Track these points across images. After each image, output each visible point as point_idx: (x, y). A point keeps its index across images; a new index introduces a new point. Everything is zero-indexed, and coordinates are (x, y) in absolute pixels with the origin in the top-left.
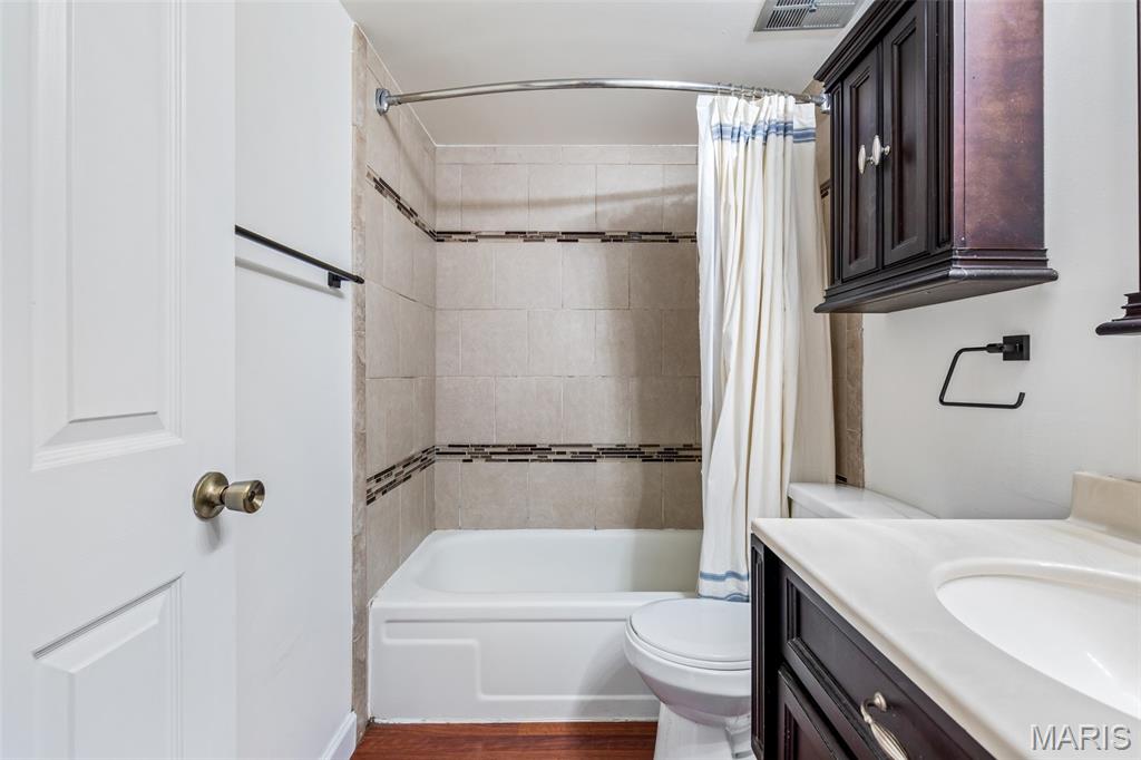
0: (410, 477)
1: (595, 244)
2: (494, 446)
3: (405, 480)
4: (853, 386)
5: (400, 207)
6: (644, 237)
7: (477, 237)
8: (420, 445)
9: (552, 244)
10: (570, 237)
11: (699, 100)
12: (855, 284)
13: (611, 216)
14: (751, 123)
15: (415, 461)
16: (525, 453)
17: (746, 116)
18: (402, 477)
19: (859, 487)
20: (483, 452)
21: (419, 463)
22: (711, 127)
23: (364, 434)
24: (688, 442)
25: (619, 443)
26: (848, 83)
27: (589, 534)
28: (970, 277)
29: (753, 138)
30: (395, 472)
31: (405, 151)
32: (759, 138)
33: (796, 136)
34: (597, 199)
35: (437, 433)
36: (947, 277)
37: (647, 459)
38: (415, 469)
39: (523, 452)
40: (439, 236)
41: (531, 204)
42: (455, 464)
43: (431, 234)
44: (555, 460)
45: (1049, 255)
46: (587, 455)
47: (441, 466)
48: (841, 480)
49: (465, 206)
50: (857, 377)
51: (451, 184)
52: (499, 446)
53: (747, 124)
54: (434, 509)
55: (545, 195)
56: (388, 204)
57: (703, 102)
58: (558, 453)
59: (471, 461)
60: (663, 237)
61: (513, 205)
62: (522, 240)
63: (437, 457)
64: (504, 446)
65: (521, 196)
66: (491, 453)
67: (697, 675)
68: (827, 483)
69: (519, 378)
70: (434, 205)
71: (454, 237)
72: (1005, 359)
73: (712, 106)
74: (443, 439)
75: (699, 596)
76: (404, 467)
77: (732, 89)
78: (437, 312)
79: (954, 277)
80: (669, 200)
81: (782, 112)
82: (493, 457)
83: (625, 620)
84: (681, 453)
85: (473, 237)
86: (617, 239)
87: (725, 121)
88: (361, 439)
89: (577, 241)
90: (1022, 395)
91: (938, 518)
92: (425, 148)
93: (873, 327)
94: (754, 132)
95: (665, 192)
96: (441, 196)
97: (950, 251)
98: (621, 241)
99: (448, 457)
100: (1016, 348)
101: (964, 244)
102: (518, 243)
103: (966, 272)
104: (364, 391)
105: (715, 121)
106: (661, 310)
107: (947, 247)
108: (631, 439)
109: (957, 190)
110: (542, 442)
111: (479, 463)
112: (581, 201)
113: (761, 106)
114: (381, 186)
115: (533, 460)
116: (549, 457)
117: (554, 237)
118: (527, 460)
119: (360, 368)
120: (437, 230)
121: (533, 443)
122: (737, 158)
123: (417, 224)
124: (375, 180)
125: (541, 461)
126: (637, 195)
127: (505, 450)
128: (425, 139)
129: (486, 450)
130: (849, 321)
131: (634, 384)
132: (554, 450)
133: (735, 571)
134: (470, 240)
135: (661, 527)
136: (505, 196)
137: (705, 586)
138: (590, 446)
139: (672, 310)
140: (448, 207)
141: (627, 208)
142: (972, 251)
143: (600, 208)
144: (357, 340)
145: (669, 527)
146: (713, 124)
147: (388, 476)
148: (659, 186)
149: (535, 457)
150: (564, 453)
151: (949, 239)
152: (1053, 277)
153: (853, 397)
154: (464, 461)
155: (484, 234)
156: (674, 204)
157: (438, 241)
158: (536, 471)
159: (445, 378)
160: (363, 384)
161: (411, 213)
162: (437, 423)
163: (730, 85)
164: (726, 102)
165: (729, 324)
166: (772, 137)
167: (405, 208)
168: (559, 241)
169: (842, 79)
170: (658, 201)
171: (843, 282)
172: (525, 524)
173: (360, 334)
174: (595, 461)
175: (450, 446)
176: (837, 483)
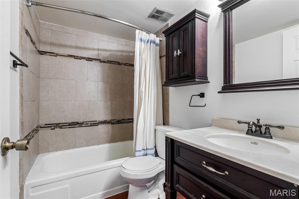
0: (34, 136)
1: (98, 62)
2: (63, 123)
3: (32, 138)
4: (167, 103)
5: (32, 41)
6: (112, 62)
7: (57, 55)
8: (36, 125)
9: (84, 61)
10: (89, 59)
11: (136, 31)
12: (172, 81)
13: (103, 55)
14: (147, 39)
15: (35, 130)
16: (75, 125)
17: (146, 37)
18: (32, 137)
19: (168, 125)
20: (59, 126)
21: (35, 131)
22: (139, 38)
23: (23, 122)
24: (124, 118)
25: (105, 120)
26: (171, 36)
27: (96, 147)
28: (199, 81)
29: (148, 43)
30: (30, 135)
31: (33, 21)
32: (149, 43)
33: (156, 45)
34: (98, 50)
35: (40, 121)
36: (195, 81)
37: (113, 124)
38: (35, 133)
39: (73, 125)
40: (42, 53)
41: (77, 48)
42: (48, 131)
43: (39, 51)
44: (85, 126)
45: (208, 78)
46: (95, 124)
47: (41, 132)
48: (164, 124)
49: (52, 44)
50: (168, 101)
51: (46, 35)
52: (65, 123)
53: (146, 39)
54: (39, 147)
55: (82, 46)
56: (28, 39)
57: (137, 31)
58: (86, 124)
59: (54, 129)
60: (117, 63)
61: (70, 47)
62: (74, 58)
63: (40, 129)
64: (67, 123)
65: (74, 44)
66: (62, 126)
67: (141, 175)
68: (161, 125)
69: (72, 101)
70: (40, 41)
71: (47, 54)
72: (200, 97)
73: (139, 33)
74: (42, 122)
75: (135, 156)
76: (32, 133)
77: (144, 30)
78: (40, 79)
79: (196, 81)
80: (119, 53)
81: (154, 38)
82: (63, 127)
83: (120, 166)
84: (122, 121)
85: (55, 55)
86: (104, 62)
87: (142, 38)
88: (22, 124)
89: (92, 61)
90: (205, 104)
91: (187, 130)
92: (38, 22)
93: (172, 90)
94: (148, 42)
95: (118, 51)
96: (42, 39)
97: (195, 76)
98: (105, 63)
99: (45, 128)
100: (202, 95)
101: (197, 75)
102: (72, 59)
103: (198, 80)
104: (23, 107)
105: (140, 37)
106: (117, 83)
107: (194, 75)
108: (108, 118)
109: (196, 64)
110: (80, 121)
111: (58, 130)
112: (93, 49)
113: (150, 36)
114: (27, 32)
115: (77, 127)
116: (83, 125)
117: (85, 59)
118: (75, 127)
119: (22, 97)
120: (40, 50)
121: (77, 122)
122: (144, 47)
123: (35, 47)
124: (25, 30)
125: (80, 127)
126: (111, 51)
127: (67, 124)
128: (37, 18)
129: (60, 125)
130: (166, 88)
131: (109, 103)
132: (84, 123)
133: (143, 148)
134: (54, 56)
135: (116, 142)
136: (68, 43)
137: (137, 154)
138: (96, 121)
139: (119, 83)
140: (45, 43)
141: (107, 54)
142: (198, 76)
143: (99, 52)
144: (21, 87)
145: (119, 141)
146: (139, 37)
147: (29, 136)
148: (116, 49)
149: (78, 126)
150: (88, 124)
151: (195, 73)
152: (209, 82)
153: (167, 105)
154: (51, 129)
155: (59, 54)
156: (120, 55)
157: (40, 54)
158: (78, 130)
159: (43, 102)
160: (22, 103)
161: (34, 43)
162: (40, 117)
163: (143, 29)
164: (143, 33)
165: (142, 88)
166: (152, 44)
167: (33, 42)
168: (86, 60)
169: (169, 35)
170: (116, 53)
171: (169, 80)
172: (74, 147)
173: (22, 86)
174: (98, 125)
175: (45, 125)
176: (163, 125)
